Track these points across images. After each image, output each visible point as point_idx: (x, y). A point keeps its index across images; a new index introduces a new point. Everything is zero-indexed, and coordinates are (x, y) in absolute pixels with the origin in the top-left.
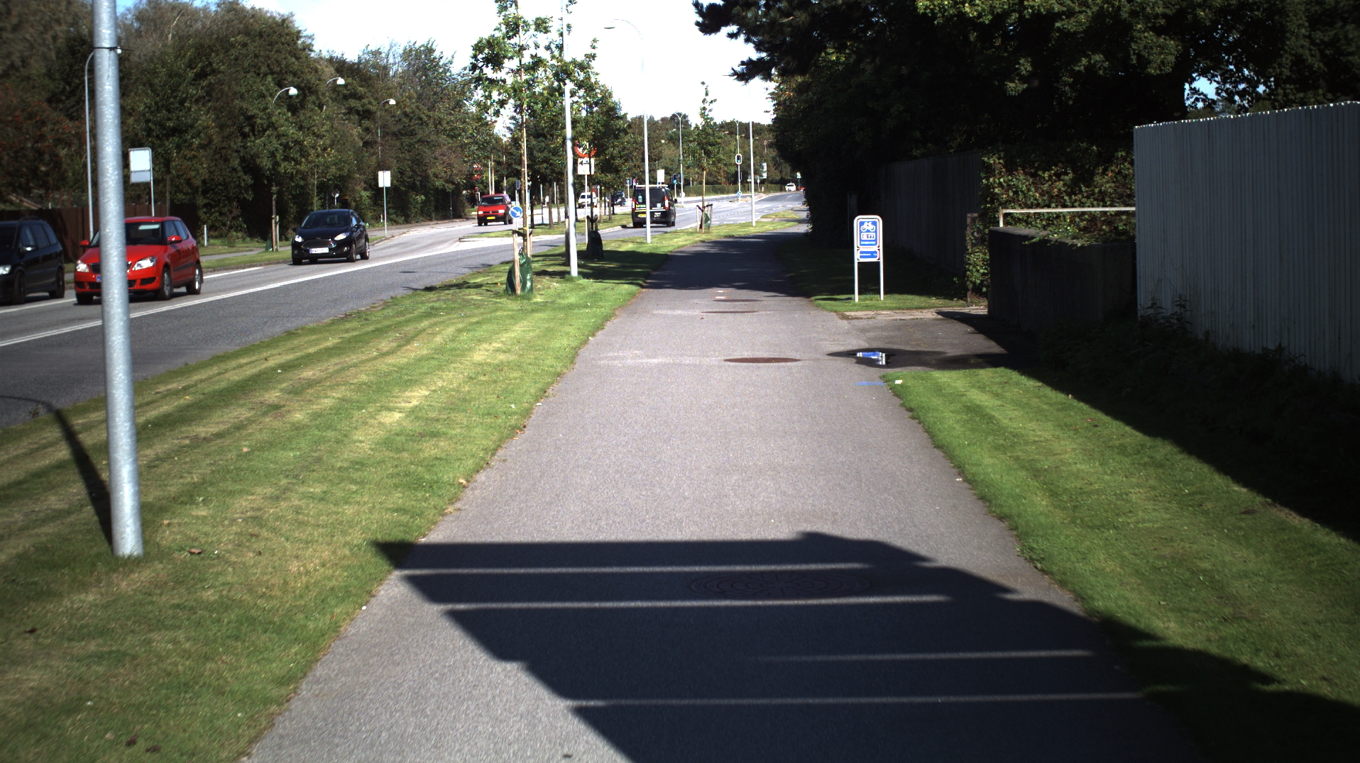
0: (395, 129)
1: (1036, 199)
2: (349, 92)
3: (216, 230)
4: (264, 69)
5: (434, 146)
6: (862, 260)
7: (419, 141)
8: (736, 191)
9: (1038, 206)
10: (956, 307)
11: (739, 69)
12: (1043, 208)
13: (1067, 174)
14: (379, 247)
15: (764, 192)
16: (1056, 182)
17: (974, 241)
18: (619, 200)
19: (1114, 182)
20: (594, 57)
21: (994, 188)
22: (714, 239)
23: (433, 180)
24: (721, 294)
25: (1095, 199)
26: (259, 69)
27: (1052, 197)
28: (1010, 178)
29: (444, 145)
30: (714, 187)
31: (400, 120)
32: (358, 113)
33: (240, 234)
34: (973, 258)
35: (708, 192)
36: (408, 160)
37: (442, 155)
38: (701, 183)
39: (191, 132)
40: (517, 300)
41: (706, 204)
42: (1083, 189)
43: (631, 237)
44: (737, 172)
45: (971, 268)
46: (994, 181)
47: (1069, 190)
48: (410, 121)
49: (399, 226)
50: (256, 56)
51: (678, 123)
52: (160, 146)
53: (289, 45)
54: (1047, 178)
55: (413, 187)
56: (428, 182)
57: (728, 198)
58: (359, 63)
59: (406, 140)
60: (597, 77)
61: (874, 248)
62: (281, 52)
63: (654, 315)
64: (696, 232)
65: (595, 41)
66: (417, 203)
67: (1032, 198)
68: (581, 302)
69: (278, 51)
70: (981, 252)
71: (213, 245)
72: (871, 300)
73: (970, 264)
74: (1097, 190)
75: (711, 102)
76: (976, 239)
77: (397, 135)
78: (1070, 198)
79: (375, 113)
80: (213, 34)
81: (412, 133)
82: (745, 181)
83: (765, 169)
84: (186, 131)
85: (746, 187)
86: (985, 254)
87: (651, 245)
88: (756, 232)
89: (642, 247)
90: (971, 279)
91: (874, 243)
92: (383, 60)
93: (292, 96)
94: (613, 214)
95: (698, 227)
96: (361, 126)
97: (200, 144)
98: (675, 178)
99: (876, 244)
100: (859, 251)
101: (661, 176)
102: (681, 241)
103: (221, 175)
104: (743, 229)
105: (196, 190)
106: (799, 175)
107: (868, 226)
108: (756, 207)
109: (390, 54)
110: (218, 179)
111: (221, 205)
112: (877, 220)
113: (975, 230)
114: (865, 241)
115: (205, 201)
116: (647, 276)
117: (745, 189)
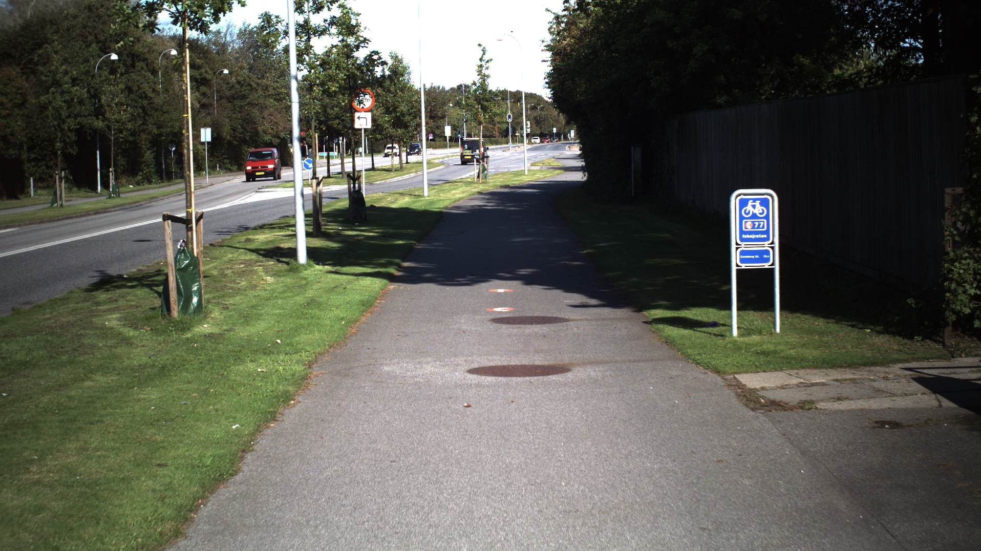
0: (228, 93)
3: (43, 182)
4: (91, 38)
6: (744, 266)
7: (249, 104)
8: (507, 143)
15: (530, 144)
17: (957, 238)
22: (491, 189)
23: (262, 136)
24: (501, 300)
26: (87, 38)
29: (271, 107)
30: (490, 140)
31: (233, 86)
34: (957, 269)
36: (239, 119)
37: (270, 115)
40: (168, 331)
43: (412, 189)
44: (508, 129)
48: (241, 87)
49: (231, 174)
51: (462, 91)
55: (245, 142)
56: (258, 136)
57: (501, 148)
59: (238, 103)
61: (765, 246)
64: (473, 183)
68: (271, 333)
70: (971, 258)
71: (41, 195)
72: (760, 331)
73: (952, 280)
75: (488, 62)
76: (961, 234)
77: (231, 99)
79: (210, 80)
81: (243, 97)
82: (514, 135)
83: (529, 126)
87: (428, 198)
88: (529, 181)
89: (418, 201)
90: (954, 306)
91: (765, 236)
92: (222, 39)
93: (114, 61)
94: (407, 162)
95: (476, 177)
96: (198, 91)
97: (15, 104)
98: (459, 133)
99: (768, 239)
100: (739, 250)
101: (448, 131)
102: (459, 194)
103: (46, 132)
104: (517, 178)
105: (21, 146)
106: (555, 130)
107: (754, 207)
108: (527, 155)
109: (228, 33)
110: (43, 136)
111: (48, 159)
112: (770, 198)
113: (961, 218)
114: (750, 233)
115: (33, 156)
116: (406, 253)
117: (514, 141)
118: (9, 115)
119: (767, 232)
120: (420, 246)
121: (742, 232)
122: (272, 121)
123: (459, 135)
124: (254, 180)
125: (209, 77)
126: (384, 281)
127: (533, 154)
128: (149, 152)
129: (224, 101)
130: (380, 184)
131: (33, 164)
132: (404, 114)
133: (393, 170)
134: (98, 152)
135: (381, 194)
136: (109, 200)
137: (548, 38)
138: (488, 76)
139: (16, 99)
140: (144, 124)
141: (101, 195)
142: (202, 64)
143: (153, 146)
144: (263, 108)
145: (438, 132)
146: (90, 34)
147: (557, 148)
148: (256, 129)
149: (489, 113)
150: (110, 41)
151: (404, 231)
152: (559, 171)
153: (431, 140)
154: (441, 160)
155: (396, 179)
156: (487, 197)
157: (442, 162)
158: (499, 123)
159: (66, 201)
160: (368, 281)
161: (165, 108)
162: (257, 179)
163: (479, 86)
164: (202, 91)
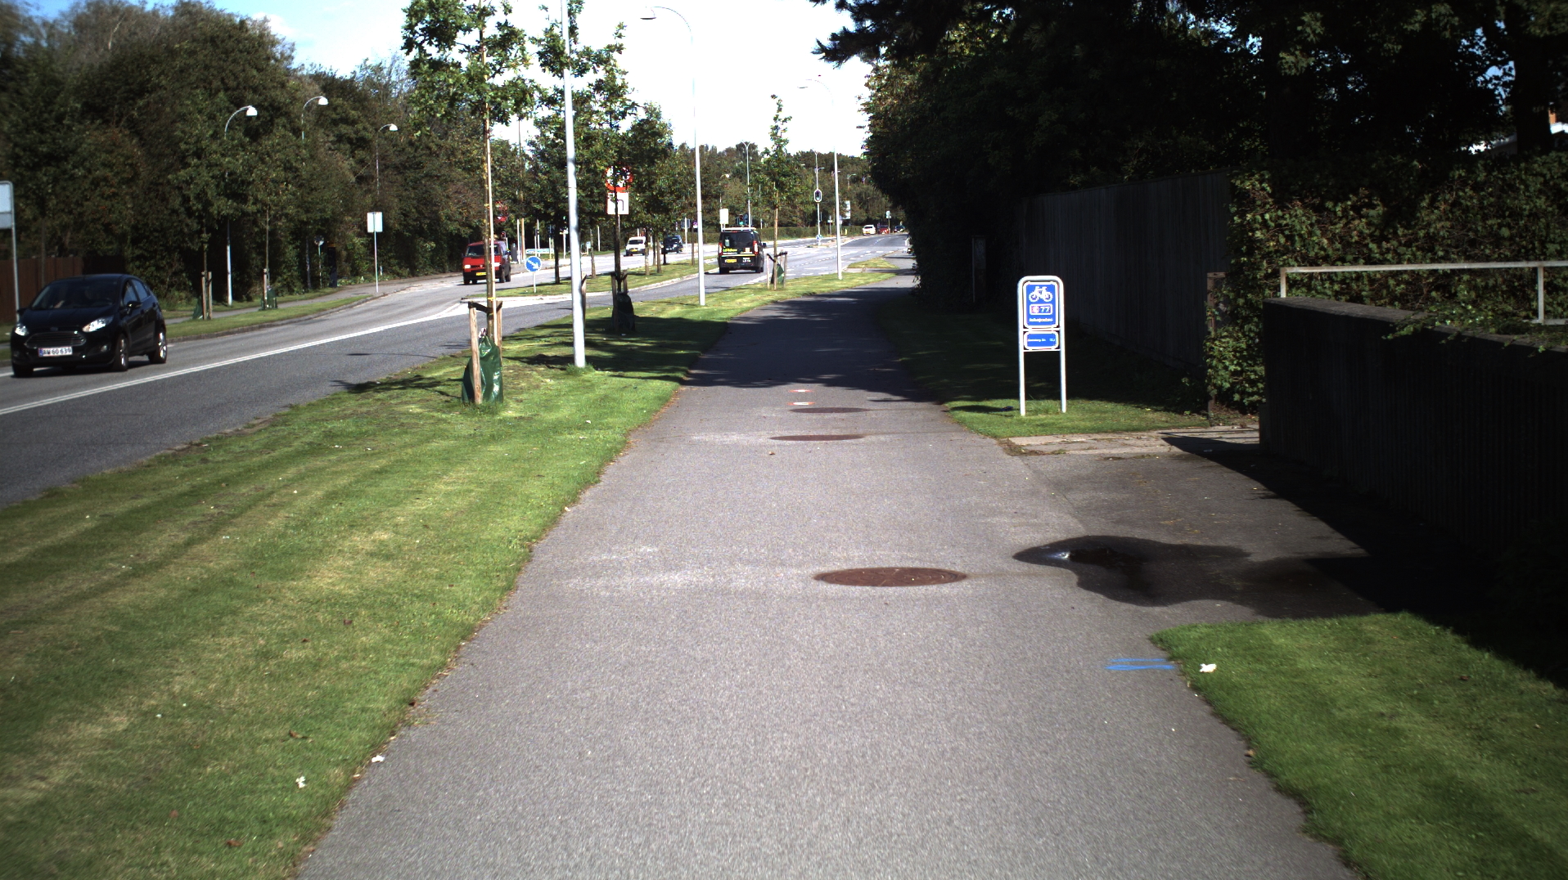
0: (396, 160)
1: (1322, 248)
2: (338, 117)
4: (216, 83)
5: (446, 182)
6: (1031, 349)
7: (426, 175)
8: (814, 234)
9: (1327, 260)
10: (1193, 428)
11: (827, 43)
12: (1333, 264)
13: (1373, 207)
14: (358, 310)
15: (848, 236)
16: (1353, 219)
17: (1218, 318)
18: (675, 246)
19: (1448, 219)
20: (620, 49)
21: (1253, 231)
22: (790, 298)
23: (446, 224)
24: (803, 397)
25: (1418, 249)
26: (210, 83)
27: (1349, 244)
28: (1280, 213)
29: (458, 180)
30: (788, 230)
31: (403, 150)
32: (350, 141)
33: (183, 294)
34: (1218, 347)
35: (781, 235)
36: (413, 199)
37: (456, 192)
38: (773, 225)
39: (73, 159)
40: (474, 415)
41: (779, 251)
42: (1400, 232)
43: (681, 296)
44: (815, 212)
45: (1214, 362)
46: (1254, 220)
47: (1377, 233)
48: (416, 151)
49: (402, 281)
50: (207, 67)
51: (745, 155)
52: (30, 179)
53: (249, 53)
54: (1340, 214)
55: (420, 232)
56: (439, 225)
57: (805, 243)
58: (352, 80)
59: (411, 174)
60: (624, 76)
61: (1052, 329)
62: (238, 63)
63: (692, 444)
64: (766, 289)
65: (621, 27)
66: (426, 251)
67: (1317, 247)
68: (577, 417)
69: (234, 61)
70: (1230, 336)
72: (1047, 412)
73: (1213, 357)
74: (1421, 233)
75: (785, 120)
76: (1222, 314)
77: (400, 169)
78: (1379, 247)
79: (371, 141)
80: (161, 42)
81: (419, 166)
82: (824, 223)
83: (849, 208)
84: (66, 159)
85: (828, 229)
86: (1237, 340)
87: (707, 307)
88: (844, 288)
89: (694, 311)
90: (1215, 381)
91: (1051, 320)
92: (384, 78)
93: (251, 117)
94: (665, 263)
95: (768, 282)
96: (353, 157)
97: (122, 179)
99: (1054, 323)
100: (1027, 334)
102: (746, 303)
103: (157, 219)
104: (827, 284)
105: (122, 238)
106: (888, 214)
107: (1041, 292)
108: (841, 253)
109: (394, 69)
110: (153, 224)
111: (158, 257)
112: (1055, 284)
113: (1222, 300)
114: (1037, 317)
115: (138, 252)
116: (692, 362)
117: (825, 232)
118: (115, 195)
119: (1053, 316)
120: (706, 357)
121: (1029, 316)
122: (459, 202)
125: (369, 136)
126: (675, 384)
127: (855, 250)
128: (291, 247)
129: (389, 172)
131: (137, 263)
133: (648, 274)
134: (228, 248)
137: (867, 94)
138: (786, 142)
139: (124, 171)
141: (232, 308)
142: (359, 117)
143: (295, 239)
144: (446, 181)
145: (708, 217)
146: (216, 78)
148: (436, 212)
150: (245, 88)
151: (684, 342)
152: (887, 275)
155: (653, 286)
156: (785, 307)
158: (802, 204)
159: (214, 311)
160: (657, 383)
161: (314, 184)
162: (478, 281)
163: (773, 156)
164: (358, 157)
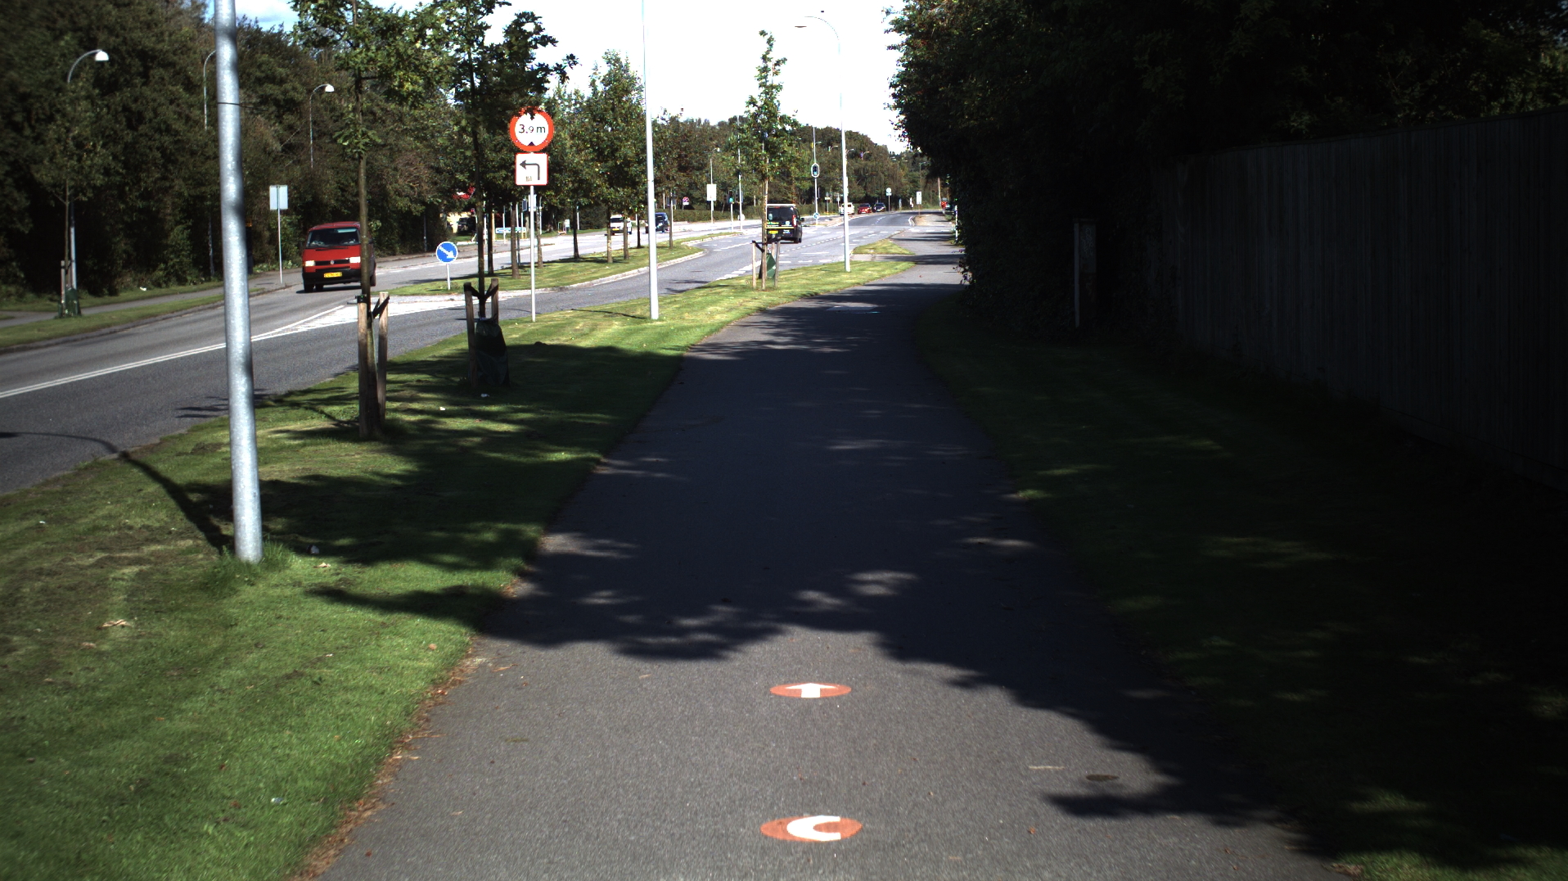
0: (333, 126)
2: (263, 75)
4: (63, 23)
8: (811, 212)
23: (395, 200)
32: (276, 103)
37: (408, 164)
43: (631, 302)
44: (812, 189)
56: (387, 201)
75: (778, 63)
79: (303, 104)
82: (822, 200)
85: (824, 207)
87: (659, 323)
88: (854, 284)
89: (637, 331)
94: (639, 246)
95: (755, 276)
96: (281, 123)
98: (731, 196)
101: (712, 193)
102: (719, 313)
104: (832, 279)
106: (889, 192)
117: (822, 210)
120: (607, 470)
122: (411, 175)
123: (731, 200)
124: (320, 289)
125: (299, 97)
127: (857, 231)
128: (179, 228)
129: (323, 139)
130: (578, 289)
132: (630, 162)
133: (611, 261)
134: (72, 230)
135: (569, 314)
136: (59, 321)
138: (779, 88)
140: (164, 178)
142: (288, 76)
144: (394, 152)
145: (696, 194)
146: (62, 15)
147: (893, 222)
148: (383, 187)
149: (780, 157)
152: (904, 265)
153: (687, 207)
154: (699, 242)
155: (612, 278)
156: (776, 320)
157: (700, 245)
158: (797, 179)
162: (325, 286)
163: (762, 107)
164: (286, 122)
